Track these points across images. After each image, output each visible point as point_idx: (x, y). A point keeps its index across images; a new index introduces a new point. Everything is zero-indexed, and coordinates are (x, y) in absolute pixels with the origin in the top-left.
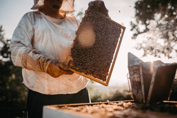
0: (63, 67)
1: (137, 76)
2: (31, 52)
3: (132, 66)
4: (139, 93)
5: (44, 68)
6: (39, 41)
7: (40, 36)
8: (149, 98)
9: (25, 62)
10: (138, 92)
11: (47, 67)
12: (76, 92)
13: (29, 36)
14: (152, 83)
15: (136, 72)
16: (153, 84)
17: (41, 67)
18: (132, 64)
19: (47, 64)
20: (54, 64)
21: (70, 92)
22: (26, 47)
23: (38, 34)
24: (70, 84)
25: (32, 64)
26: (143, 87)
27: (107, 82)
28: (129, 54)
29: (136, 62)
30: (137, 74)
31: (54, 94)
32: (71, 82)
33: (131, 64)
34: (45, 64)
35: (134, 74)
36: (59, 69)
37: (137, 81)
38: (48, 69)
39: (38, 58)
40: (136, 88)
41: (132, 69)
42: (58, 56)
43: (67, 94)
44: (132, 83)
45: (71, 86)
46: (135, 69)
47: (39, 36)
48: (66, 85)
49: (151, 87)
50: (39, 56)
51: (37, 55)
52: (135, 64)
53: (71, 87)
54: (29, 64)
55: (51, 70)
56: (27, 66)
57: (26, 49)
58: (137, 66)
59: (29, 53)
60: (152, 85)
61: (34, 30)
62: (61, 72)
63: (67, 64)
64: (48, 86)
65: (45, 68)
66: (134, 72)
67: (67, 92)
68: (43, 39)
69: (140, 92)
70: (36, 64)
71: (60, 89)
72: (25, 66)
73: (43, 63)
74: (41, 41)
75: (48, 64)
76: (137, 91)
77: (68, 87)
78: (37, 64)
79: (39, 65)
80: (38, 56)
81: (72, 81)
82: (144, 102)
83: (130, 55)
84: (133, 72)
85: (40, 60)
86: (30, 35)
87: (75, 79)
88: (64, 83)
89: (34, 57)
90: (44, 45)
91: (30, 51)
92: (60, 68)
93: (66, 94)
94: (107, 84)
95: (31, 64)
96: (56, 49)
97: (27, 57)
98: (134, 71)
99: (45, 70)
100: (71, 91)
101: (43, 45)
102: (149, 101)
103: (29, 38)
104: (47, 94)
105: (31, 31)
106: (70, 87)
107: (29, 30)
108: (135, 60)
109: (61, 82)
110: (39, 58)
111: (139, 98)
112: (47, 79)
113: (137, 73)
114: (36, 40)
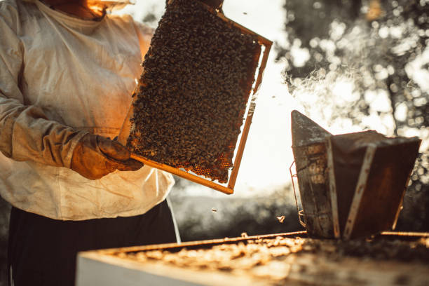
0: (115, 153)
1: (318, 169)
2: (23, 114)
3: (305, 144)
4: (322, 214)
5: (63, 157)
6: (39, 79)
7: (41, 66)
8: (350, 226)
9: (6, 142)
10: (319, 210)
11: (70, 156)
12: (143, 211)
13: (11, 65)
14: (361, 188)
15: (315, 161)
16: (362, 191)
17: (55, 155)
18: (305, 139)
19: (69, 147)
20: (89, 145)
21: (127, 211)
22: (8, 98)
23: (34, 60)
24: (127, 191)
25: (28, 146)
26: (334, 197)
27: (229, 185)
28: (295, 115)
29: (314, 135)
30: (317, 164)
31: (84, 219)
32: (128, 186)
33: (302, 141)
34: (65, 147)
35: (309, 165)
36: (103, 158)
37: (316, 182)
38: (74, 159)
39: (44, 130)
40: (314, 200)
41: (304, 153)
42: (93, 118)
43: (118, 217)
44: (303, 189)
45: (130, 196)
46: (313, 151)
47: (37, 64)
48: (115, 194)
49: (358, 198)
50: (47, 124)
51: (41, 121)
52: (312, 140)
53: (129, 198)
54: (19, 146)
55: (82, 162)
56: (13, 152)
57: (7, 105)
58: (316, 144)
59: (16, 116)
60: (359, 192)
61: (22, 50)
62: (110, 165)
63: (124, 143)
64: (67, 197)
65: (65, 157)
66: (309, 159)
67: (118, 212)
68: (48, 75)
69: (324, 211)
70: (39, 146)
71: (101, 205)
72: (9, 152)
73: (59, 143)
74: (43, 78)
75: (73, 147)
76: (316, 209)
77: (122, 197)
78: (43, 148)
79: (47, 151)
80: (43, 126)
81: (130, 182)
82: (337, 234)
83: (297, 116)
84: (307, 159)
85: (50, 137)
86: (14, 65)
87: (138, 179)
88: (110, 188)
89: (33, 128)
90: (53, 88)
91: (20, 110)
92: (107, 155)
93: (115, 216)
94: (229, 191)
95: (25, 147)
96: (85, 99)
97: (12, 129)
98: (310, 156)
99: (64, 161)
100: (129, 207)
101: (47, 88)
102: (350, 232)
103: (13, 73)
104: (64, 219)
105: (16, 53)
106: (126, 199)
107: (9, 52)
108: (311, 130)
109: (102, 187)
110: (48, 132)
111: (321, 226)
112: (65, 180)
113: (318, 161)
114: (28, 76)
